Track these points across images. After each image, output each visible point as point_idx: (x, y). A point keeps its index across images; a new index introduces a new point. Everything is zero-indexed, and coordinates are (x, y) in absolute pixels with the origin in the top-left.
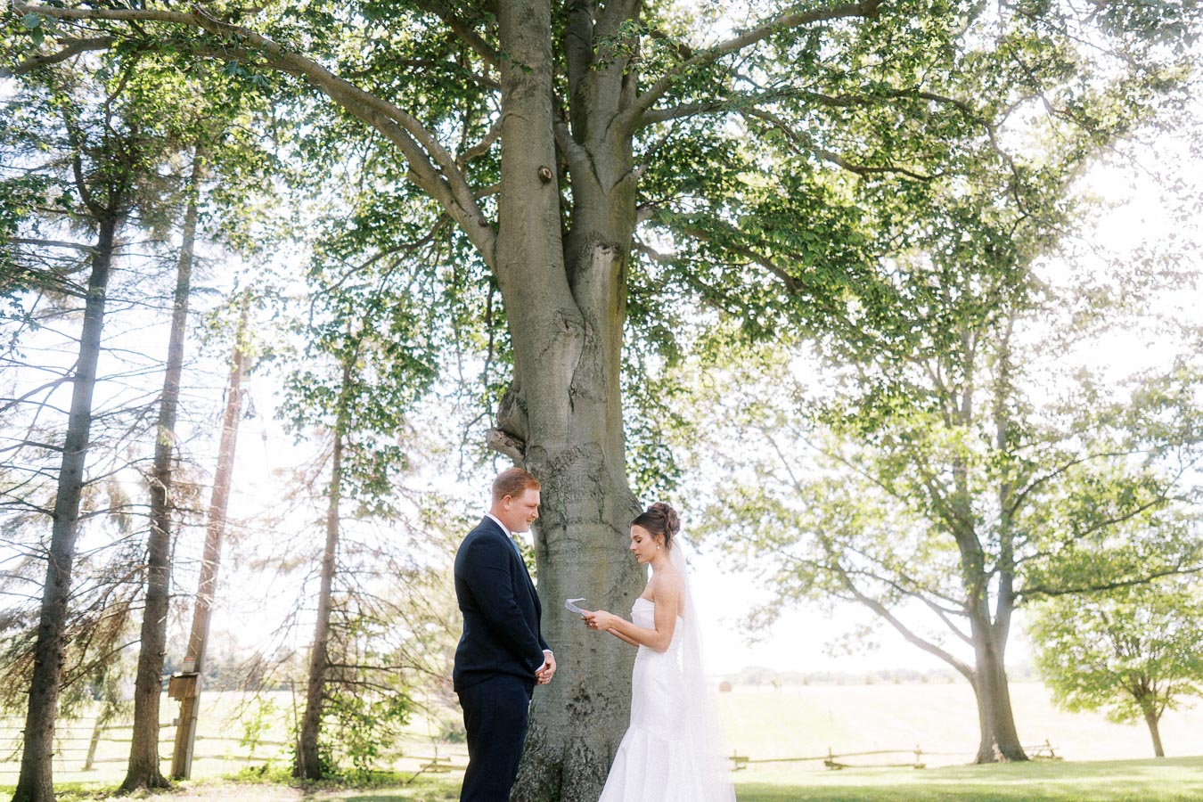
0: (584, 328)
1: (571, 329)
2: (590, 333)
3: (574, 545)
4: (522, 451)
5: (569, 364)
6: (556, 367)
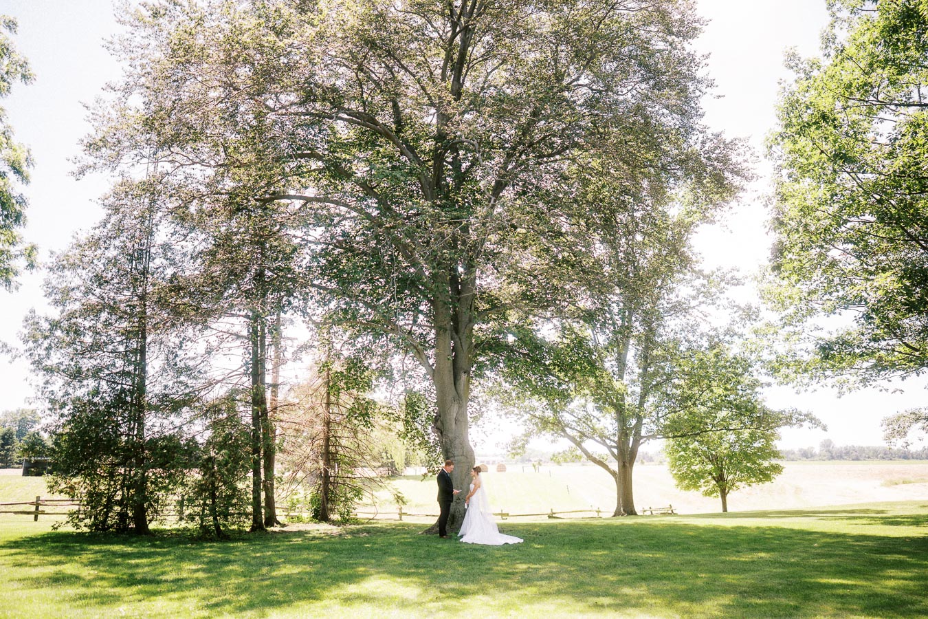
2: (460, 402)
4: (441, 433)
5: (455, 412)
6: (451, 413)
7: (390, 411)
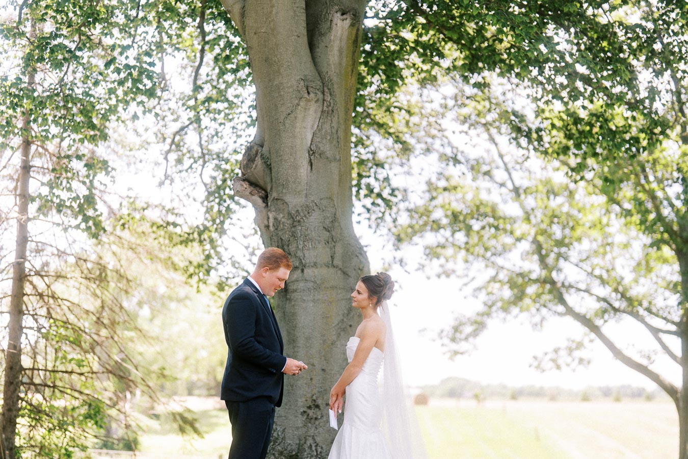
0: (323, 93)
1: (312, 95)
2: (328, 98)
3: (310, 285)
4: (265, 199)
5: (309, 126)
6: (297, 130)
7: (171, 218)
